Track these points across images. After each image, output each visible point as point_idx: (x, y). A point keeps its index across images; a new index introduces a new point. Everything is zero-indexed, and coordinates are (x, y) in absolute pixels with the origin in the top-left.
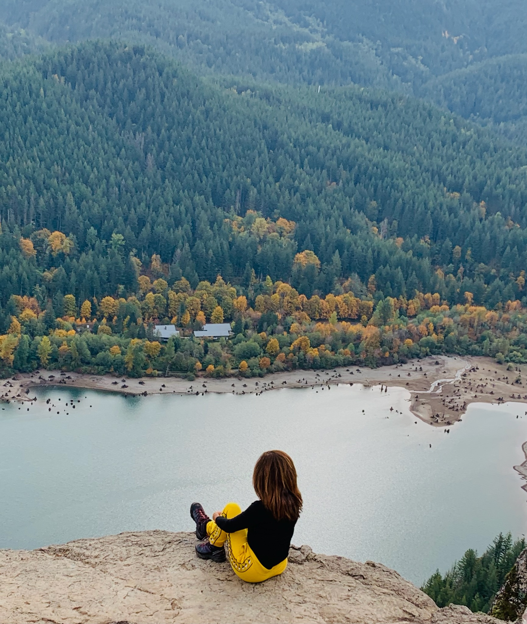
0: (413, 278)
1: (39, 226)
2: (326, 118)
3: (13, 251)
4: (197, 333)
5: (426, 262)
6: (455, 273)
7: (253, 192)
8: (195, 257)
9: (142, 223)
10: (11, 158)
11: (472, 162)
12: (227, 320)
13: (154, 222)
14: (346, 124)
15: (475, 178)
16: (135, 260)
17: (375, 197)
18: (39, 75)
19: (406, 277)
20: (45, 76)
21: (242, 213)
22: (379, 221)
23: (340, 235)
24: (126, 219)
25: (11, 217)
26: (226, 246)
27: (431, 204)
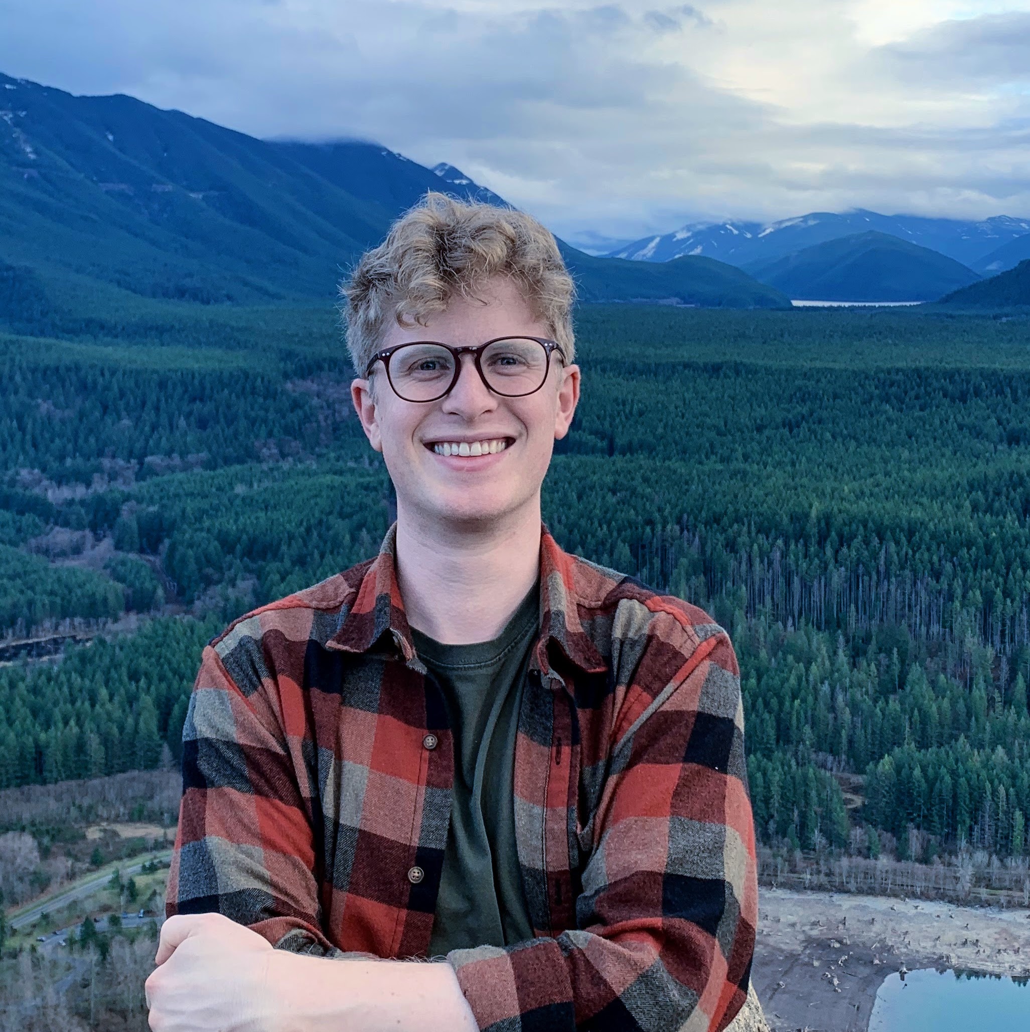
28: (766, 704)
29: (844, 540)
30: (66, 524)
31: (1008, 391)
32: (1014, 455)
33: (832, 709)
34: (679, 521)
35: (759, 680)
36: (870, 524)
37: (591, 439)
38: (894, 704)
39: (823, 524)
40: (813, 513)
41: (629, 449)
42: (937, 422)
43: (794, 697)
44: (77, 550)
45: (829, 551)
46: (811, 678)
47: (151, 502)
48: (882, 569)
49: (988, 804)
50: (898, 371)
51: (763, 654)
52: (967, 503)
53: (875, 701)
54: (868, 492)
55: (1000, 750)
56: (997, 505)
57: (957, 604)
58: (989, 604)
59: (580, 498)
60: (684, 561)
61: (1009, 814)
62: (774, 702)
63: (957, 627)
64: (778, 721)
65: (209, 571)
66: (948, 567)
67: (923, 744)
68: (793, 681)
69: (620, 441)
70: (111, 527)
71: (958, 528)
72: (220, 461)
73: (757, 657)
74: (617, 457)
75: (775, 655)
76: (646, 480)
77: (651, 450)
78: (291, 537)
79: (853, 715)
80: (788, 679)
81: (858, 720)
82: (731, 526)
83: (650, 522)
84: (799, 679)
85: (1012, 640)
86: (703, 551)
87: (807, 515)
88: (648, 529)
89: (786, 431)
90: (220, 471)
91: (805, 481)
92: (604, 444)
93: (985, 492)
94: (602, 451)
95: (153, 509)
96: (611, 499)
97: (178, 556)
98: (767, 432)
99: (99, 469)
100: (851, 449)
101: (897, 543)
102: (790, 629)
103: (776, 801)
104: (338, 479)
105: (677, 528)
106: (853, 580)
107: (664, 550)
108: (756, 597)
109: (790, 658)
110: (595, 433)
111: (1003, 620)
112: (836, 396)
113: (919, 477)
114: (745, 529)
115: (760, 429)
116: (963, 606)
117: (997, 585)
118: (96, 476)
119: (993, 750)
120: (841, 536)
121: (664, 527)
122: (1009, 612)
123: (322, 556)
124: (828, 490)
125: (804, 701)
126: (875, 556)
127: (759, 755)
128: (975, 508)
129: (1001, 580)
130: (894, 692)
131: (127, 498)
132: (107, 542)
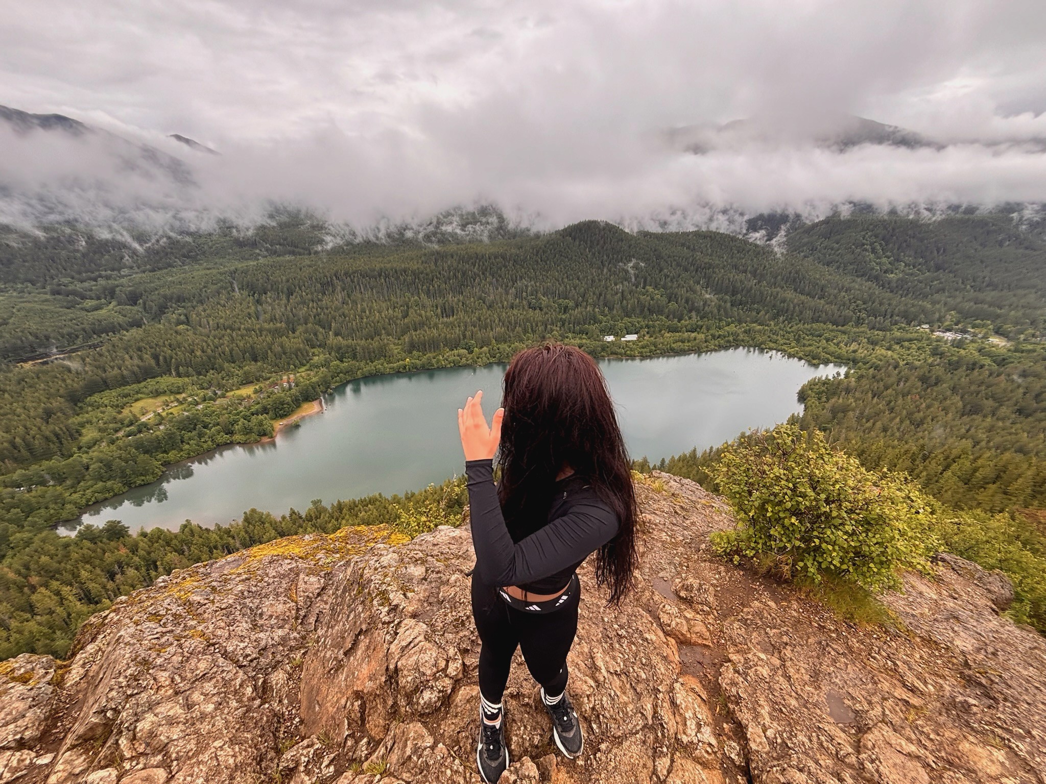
0: (722, 312)
1: (559, 298)
2: (683, 245)
4: (623, 339)
5: (729, 305)
6: (742, 310)
7: (649, 278)
8: (622, 307)
9: (600, 295)
11: (752, 260)
12: (636, 333)
13: (605, 294)
14: (692, 247)
15: (753, 266)
16: (597, 310)
17: (705, 277)
18: (561, 237)
19: (719, 311)
20: (563, 237)
21: (644, 288)
22: (706, 288)
23: (688, 294)
24: (594, 294)
26: (636, 301)
27: (731, 280)
28: (370, 325)
30: (91, 299)
33: (390, 324)
36: (394, 270)
37: (302, 251)
38: (406, 320)
39: (380, 271)
40: (377, 268)
43: (378, 322)
44: (99, 307)
46: (382, 317)
47: (130, 286)
51: (367, 312)
52: (420, 262)
53: (401, 321)
56: (428, 261)
57: (420, 291)
58: (429, 290)
59: (301, 270)
63: (421, 297)
64: (374, 329)
65: (163, 310)
66: (417, 280)
67: (415, 330)
68: (377, 318)
70: (113, 298)
71: (419, 269)
75: (371, 311)
78: (194, 294)
80: (375, 318)
81: (397, 326)
82: (352, 275)
83: (326, 276)
84: (379, 318)
85: (436, 299)
87: (375, 270)
88: (325, 278)
90: (157, 273)
93: (424, 257)
95: (131, 289)
96: (311, 270)
97: (147, 305)
99: (100, 276)
101: (402, 275)
103: (377, 352)
104: (208, 272)
108: (363, 294)
110: (303, 248)
111: (433, 293)
114: (356, 275)
116: (422, 291)
117: (430, 284)
118: (99, 279)
119: (434, 330)
120: (385, 274)
122: (434, 291)
123: (208, 299)
125: (381, 323)
127: (370, 340)
130: (406, 317)
131: (117, 286)
132: (114, 303)
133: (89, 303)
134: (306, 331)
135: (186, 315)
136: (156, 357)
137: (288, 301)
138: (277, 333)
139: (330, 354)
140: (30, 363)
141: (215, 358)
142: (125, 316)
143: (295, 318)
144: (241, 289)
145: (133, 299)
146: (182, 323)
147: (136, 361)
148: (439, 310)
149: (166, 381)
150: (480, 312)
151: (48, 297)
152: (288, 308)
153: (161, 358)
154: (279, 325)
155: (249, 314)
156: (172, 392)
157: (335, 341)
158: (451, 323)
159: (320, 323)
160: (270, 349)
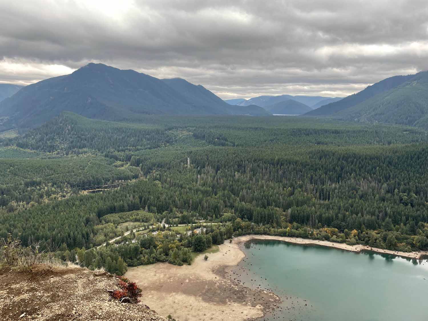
3: (422, 206)
10: (423, 175)
25: (422, 194)
28: (265, 198)
29: (282, 164)
30: (120, 161)
31: (317, 133)
32: (318, 147)
33: (279, 199)
34: (248, 160)
35: (264, 193)
36: (288, 161)
38: (292, 197)
39: (278, 161)
40: (276, 159)
41: (237, 146)
42: (303, 140)
43: (271, 197)
44: (122, 166)
45: (279, 167)
46: (275, 192)
47: (138, 156)
48: (290, 170)
49: (311, 218)
50: (295, 129)
51: (265, 187)
52: (308, 157)
53: (288, 197)
54: (287, 154)
55: (313, 208)
56: (314, 157)
57: (305, 177)
58: (312, 177)
59: (227, 155)
60: (248, 169)
61: (315, 221)
62: (267, 197)
63: (305, 182)
64: (267, 201)
65: (150, 170)
66: (304, 170)
67: (297, 206)
68: (271, 193)
69: (236, 144)
70: (129, 161)
71: (306, 162)
72: (152, 148)
73: (263, 188)
74: (235, 147)
75: (267, 187)
76: (241, 152)
77: (242, 146)
78: (167, 164)
79: (283, 200)
80: (269, 193)
81: (284, 201)
82: (259, 161)
83: (242, 161)
84: (272, 193)
85: (317, 185)
86: (253, 167)
87: (275, 159)
88: (241, 162)
89: (271, 142)
90: (152, 150)
91: (274, 152)
92: (233, 145)
93: (312, 154)
94: (232, 146)
95: (138, 157)
96: (234, 156)
97: (143, 167)
98: (266, 142)
99: (127, 149)
100: (284, 146)
101: (293, 165)
102: (270, 183)
103: (267, 218)
104: (176, 152)
105: (247, 162)
106: (284, 173)
107: (245, 167)
108: (264, 175)
109: (270, 189)
110: (231, 142)
111: (315, 180)
112: (282, 134)
113: (298, 151)
114: (262, 162)
115: (265, 141)
116: (307, 178)
117: (314, 173)
118: (126, 151)
119: (312, 208)
120: (281, 163)
121: (245, 162)
122: (316, 179)
123: (173, 168)
124: (279, 154)
125: (273, 197)
126: (288, 168)
127: (263, 208)
128: (310, 157)
129: (315, 172)
130: (292, 195)
131: (133, 155)
132: (129, 164)
133: (119, 163)
134: (224, 195)
135: (160, 175)
136: (141, 198)
137: (216, 174)
138: (206, 193)
139: (235, 213)
140: (87, 191)
141: (169, 203)
142: (132, 172)
143: (219, 186)
144: (192, 163)
145: (137, 163)
146: (158, 179)
147: (131, 198)
148: (318, 194)
149: (142, 213)
150: (354, 200)
151: (103, 158)
152: (216, 178)
153: (143, 198)
154: (208, 189)
155: (193, 179)
156: (143, 221)
157: (240, 205)
158: (327, 205)
159: (232, 191)
160: (200, 203)
